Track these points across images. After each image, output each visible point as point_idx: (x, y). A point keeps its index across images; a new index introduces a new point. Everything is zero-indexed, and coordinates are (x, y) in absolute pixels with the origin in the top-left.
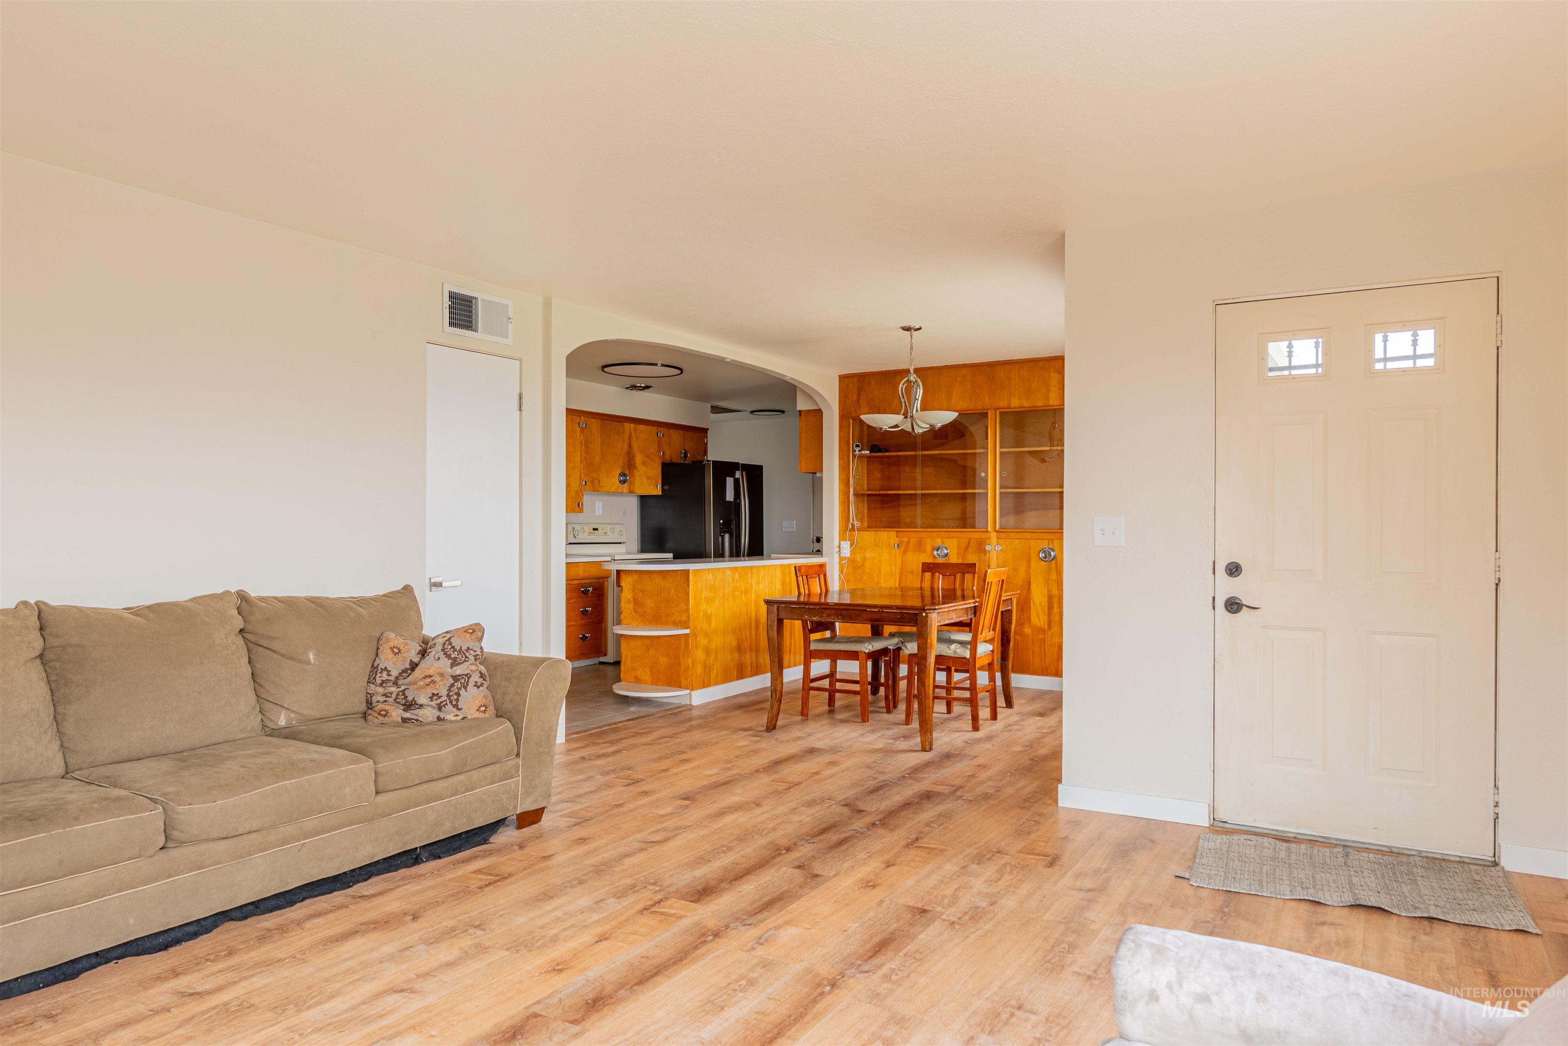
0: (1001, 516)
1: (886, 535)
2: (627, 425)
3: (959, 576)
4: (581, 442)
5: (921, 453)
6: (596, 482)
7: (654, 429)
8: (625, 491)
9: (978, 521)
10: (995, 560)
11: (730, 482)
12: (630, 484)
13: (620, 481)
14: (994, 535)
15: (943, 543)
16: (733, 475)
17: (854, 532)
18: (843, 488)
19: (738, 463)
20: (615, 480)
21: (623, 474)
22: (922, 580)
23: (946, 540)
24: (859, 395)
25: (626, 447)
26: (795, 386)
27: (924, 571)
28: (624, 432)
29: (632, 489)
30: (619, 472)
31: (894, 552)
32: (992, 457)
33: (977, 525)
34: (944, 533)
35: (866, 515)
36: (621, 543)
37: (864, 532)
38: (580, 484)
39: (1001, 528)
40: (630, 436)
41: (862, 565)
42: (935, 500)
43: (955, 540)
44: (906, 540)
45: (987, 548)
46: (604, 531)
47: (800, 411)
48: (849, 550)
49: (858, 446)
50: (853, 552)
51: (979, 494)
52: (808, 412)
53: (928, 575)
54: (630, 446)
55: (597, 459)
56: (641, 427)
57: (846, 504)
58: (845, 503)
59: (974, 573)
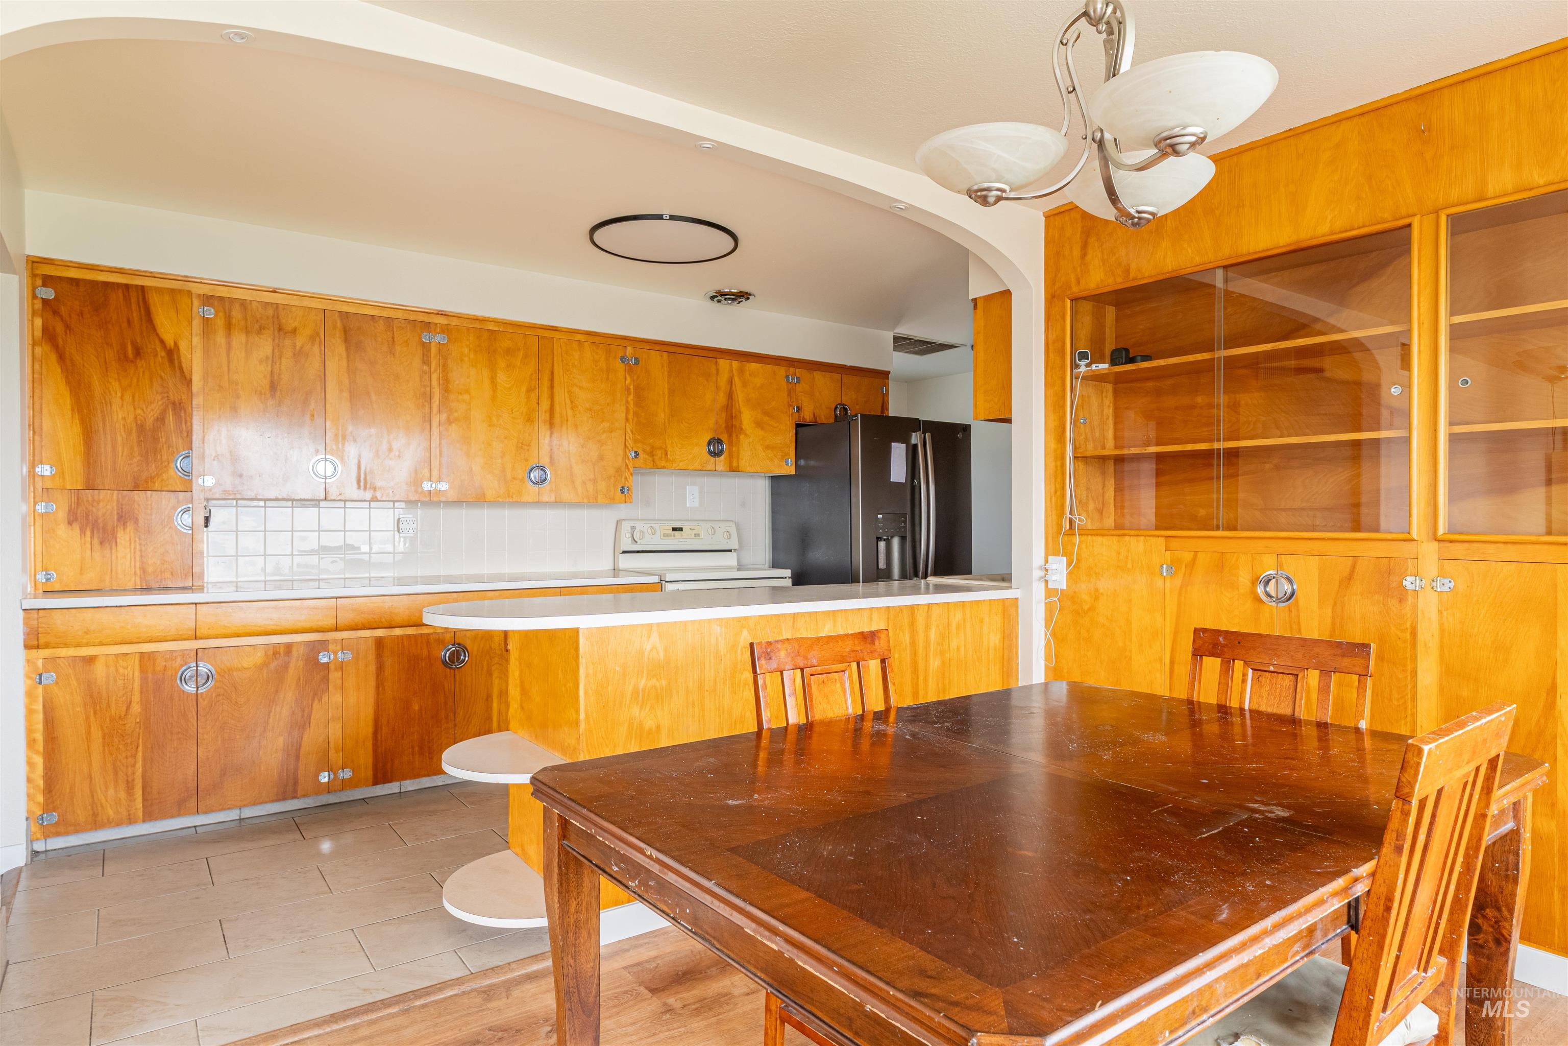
0: (1452, 498)
1: (1141, 544)
2: (724, 364)
3: (1313, 677)
4: (627, 389)
5: (1223, 353)
6: (659, 453)
7: (781, 371)
8: (720, 467)
9: (1388, 516)
10: (1434, 616)
11: (898, 452)
12: (731, 456)
13: (710, 453)
14: (1429, 551)
15: (1279, 566)
16: (905, 439)
17: (1072, 538)
18: (1053, 445)
19: (917, 420)
20: (702, 450)
21: (716, 441)
22: (1194, 677)
23: (1288, 561)
24: (1085, 246)
25: (722, 398)
26: (966, 252)
27: (1198, 653)
28: (717, 373)
29: (735, 464)
30: (708, 437)
31: (1159, 583)
32: (1426, 340)
33: (1383, 524)
34: (1281, 543)
35: (1112, 501)
36: (730, 551)
37: (1095, 538)
38: (625, 456)
39: (1450, 532)
40: (731, 382)
41: (1089, 609)
42: (1268, 466)
43: (1314, 561)
44: (1187, 556)
45: (1409, 583)
46: (694, 532)
47: (975, 301)
48: (1065, 572)
49: (1083, 356)
50: (1072, 576)
51: (1389, 440)
52: (989, 298)
53: (1212, 665)
54: (730, 396)
55: (662, 417)
56: (754, 366)
57: (1059, 480)
58: (1056, 476)
59: (1363, 676)
